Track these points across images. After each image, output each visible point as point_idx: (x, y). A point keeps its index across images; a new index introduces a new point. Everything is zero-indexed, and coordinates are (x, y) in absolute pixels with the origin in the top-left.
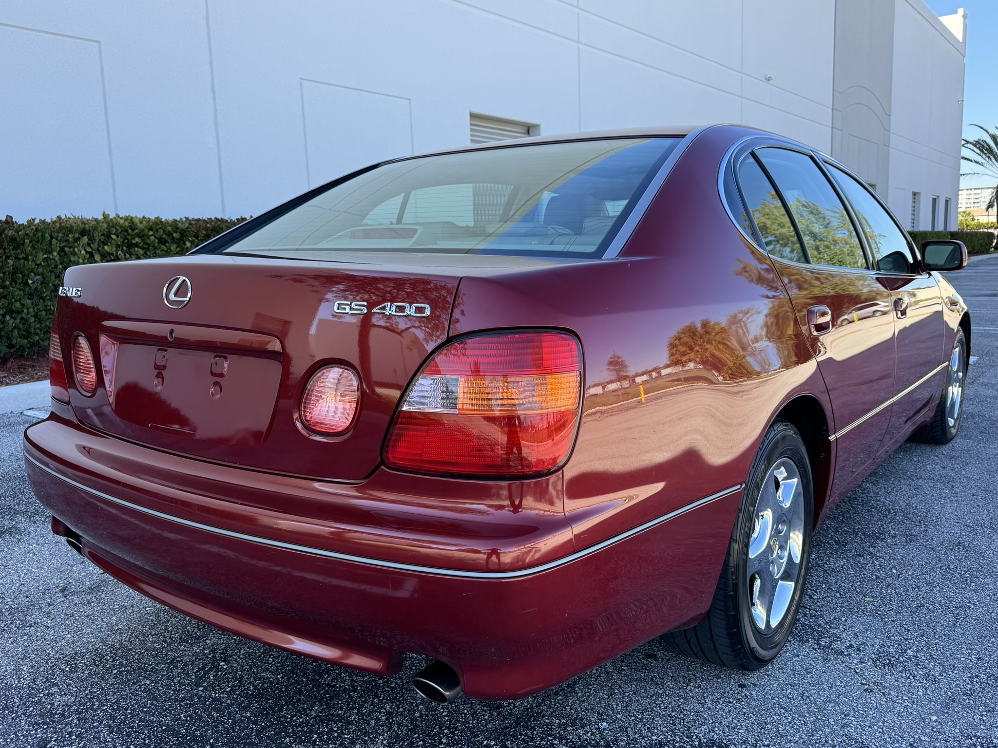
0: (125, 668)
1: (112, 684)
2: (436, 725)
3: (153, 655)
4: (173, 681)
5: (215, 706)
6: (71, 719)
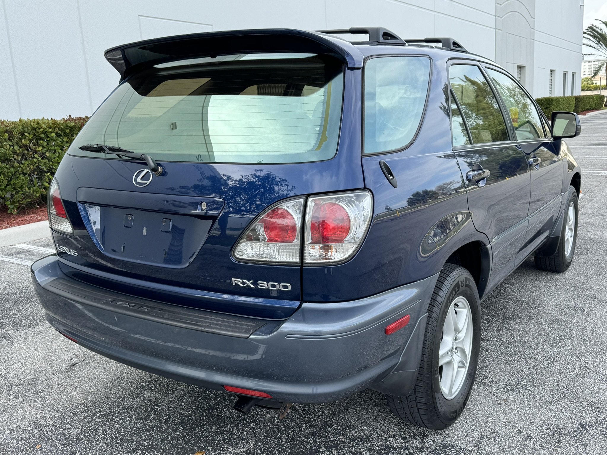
0: (103, 412)
1: (99, 421)
2: (279, 433)
3: (116, 405)
4: (132, 418)
5: (159, 430)
6: (83, 441)
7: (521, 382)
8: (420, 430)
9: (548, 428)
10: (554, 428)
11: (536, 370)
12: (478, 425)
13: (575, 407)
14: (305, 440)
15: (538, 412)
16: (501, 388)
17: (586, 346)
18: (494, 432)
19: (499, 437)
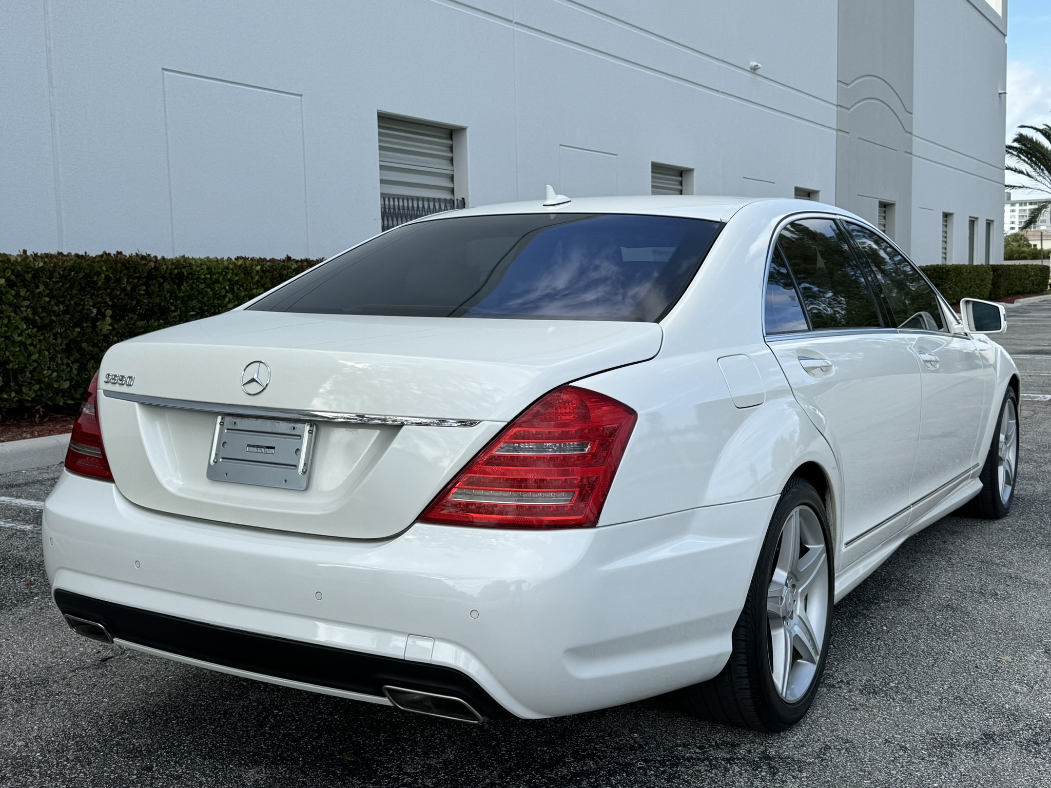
7: (888, 684)
8: (725, 738)
9: (932, 738)
10: (942, 738)
11: (915, 669)
12: (820, 734)
13: (977, 714)
14: (539, 749)
15: (917, 720)
16: (856, 690)
17: (998, 640)
18: (847, 743)
19: (854, 748)
